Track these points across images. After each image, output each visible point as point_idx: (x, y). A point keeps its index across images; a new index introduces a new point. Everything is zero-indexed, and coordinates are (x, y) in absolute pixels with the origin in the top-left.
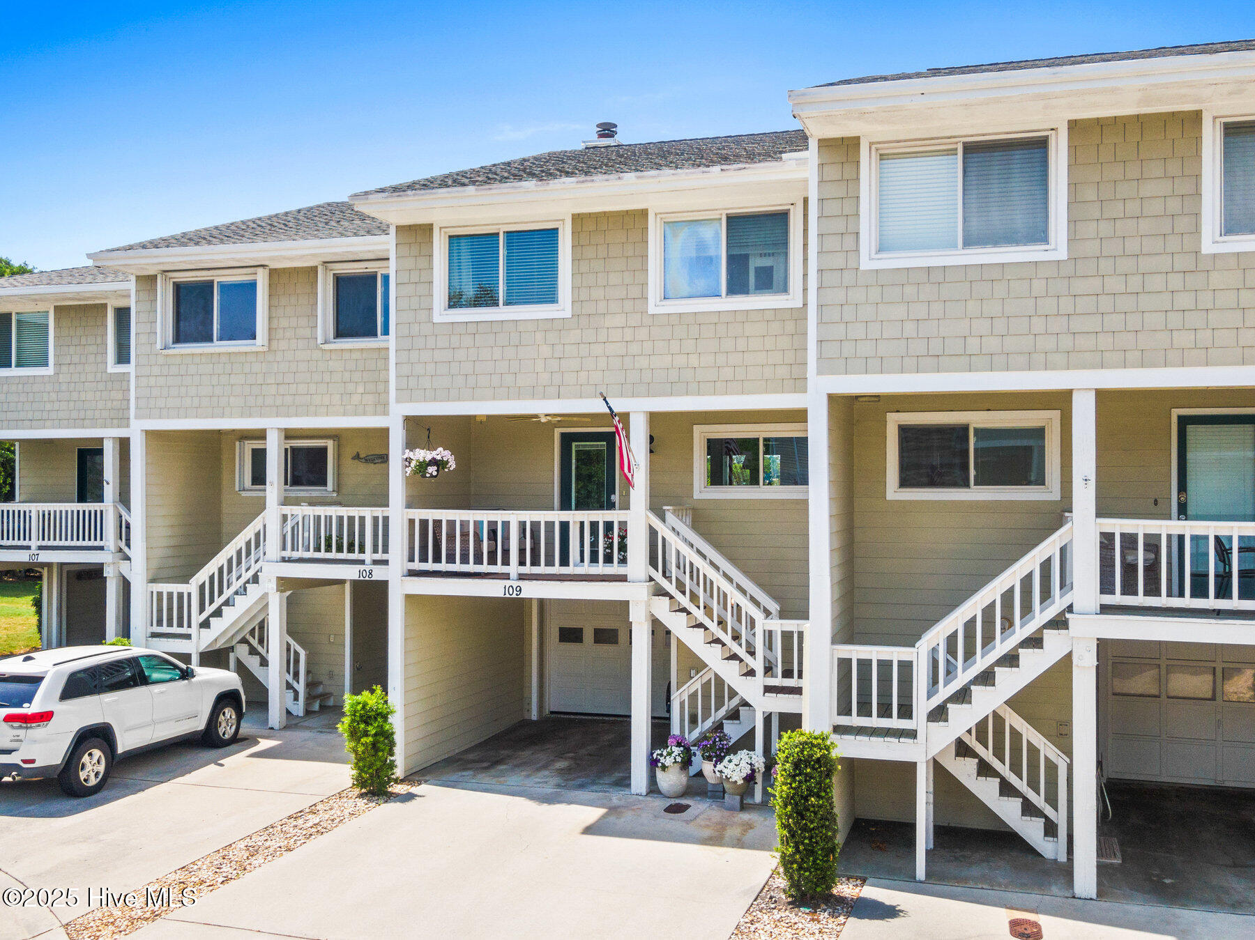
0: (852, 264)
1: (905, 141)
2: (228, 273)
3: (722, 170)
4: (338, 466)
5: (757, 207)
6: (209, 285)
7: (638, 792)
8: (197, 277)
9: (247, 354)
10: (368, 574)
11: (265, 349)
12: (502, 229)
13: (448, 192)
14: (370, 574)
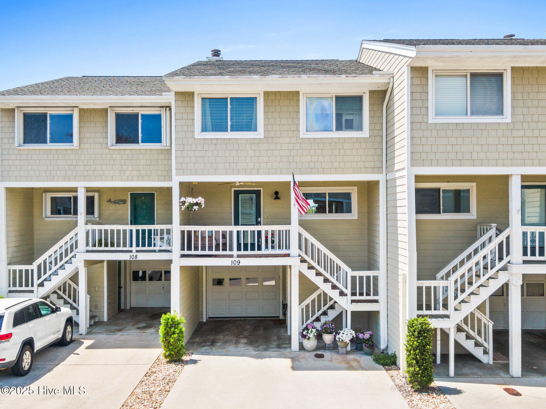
0: (425, 120)
1: (447, 70)
2: (55, 110)
3: (346, 76)
4: (100, 205)
5: (347, 93)
6: (44, 116)
7: (295, 350)
8: (37, 110)
9: (67, 150)
10: (135, 257)
11: (78, 148)
12: (229, 96)
13: (216, 78)
14: (136, 257)
